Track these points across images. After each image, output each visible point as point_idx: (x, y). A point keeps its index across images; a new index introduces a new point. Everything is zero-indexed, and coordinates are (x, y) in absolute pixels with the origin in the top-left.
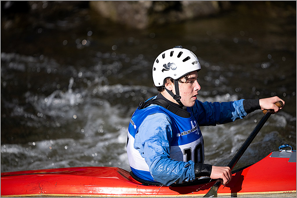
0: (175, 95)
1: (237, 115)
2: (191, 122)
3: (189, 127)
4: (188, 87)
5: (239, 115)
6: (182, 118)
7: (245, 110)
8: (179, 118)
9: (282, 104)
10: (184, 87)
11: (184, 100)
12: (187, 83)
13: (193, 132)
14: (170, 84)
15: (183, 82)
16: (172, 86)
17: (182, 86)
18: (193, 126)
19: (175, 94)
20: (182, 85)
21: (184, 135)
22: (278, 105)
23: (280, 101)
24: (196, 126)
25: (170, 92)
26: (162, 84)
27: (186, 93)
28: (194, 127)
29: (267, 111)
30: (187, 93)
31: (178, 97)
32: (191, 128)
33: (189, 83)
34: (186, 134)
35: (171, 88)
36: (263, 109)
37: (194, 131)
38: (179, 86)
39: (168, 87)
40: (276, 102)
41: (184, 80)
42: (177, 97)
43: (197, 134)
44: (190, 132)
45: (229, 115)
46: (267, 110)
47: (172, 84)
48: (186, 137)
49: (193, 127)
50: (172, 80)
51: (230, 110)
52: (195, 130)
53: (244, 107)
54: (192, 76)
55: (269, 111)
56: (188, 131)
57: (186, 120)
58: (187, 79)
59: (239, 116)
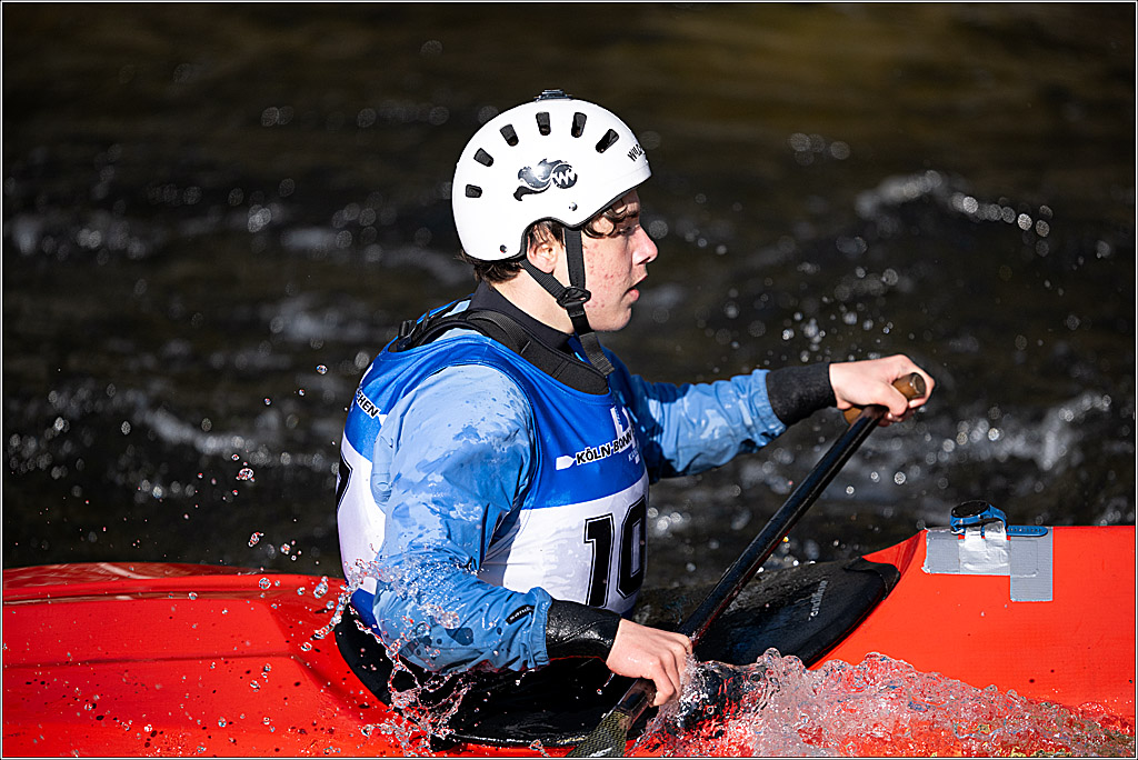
0: (568, 290)
1: (744, 429)
2: (613, 410)
3: (604, 430)
4: (619, 251)
5: (753, 429)
6: (578, 393)
7: (774, 410)
8: (565, 392)
9: (921, 384)
10: (601, 256)
11: (600, 304)
12: (615, 236)
13: (620, 451)
14: (545, 246)
15: (600, 235)
16: (557, 256)
17: (595, 251)
18: (619, 427)
19: (566, 283)
20: (596, 245)
21: (587, 461)
22: (905, 389)
23: (914, 374)
24: (629, 428)
25: (546, 280)
26: (513, 250)
27: (610, 275)
28: (625, 434)
29: (859, 411)
30: (616, 277)
31: (580, 293)
32: (613, 436)
33: (620, 237)
34: (594, 460)
35: (553, 260)
36: (846, 405)
37: (624, 448)
38: (584, 250)
39: (539, 260)
40: (897, 379)
41: (603, 225)
42: (572, 296)
43: (634, 460)
44: (608, 453)
45: (713, 431)
46: (862, 407)
47: (556, 245)
48: (597, 469)
49: (621, 433)
50: (557, 227)
51: (714, 411)
52: (627, 446)
53: (770, 395)
54: (632, 207)
55: (867, 412)
56: (603, 449)
57: (593, 401)
58: (615, 220)
59: (752, 434)
